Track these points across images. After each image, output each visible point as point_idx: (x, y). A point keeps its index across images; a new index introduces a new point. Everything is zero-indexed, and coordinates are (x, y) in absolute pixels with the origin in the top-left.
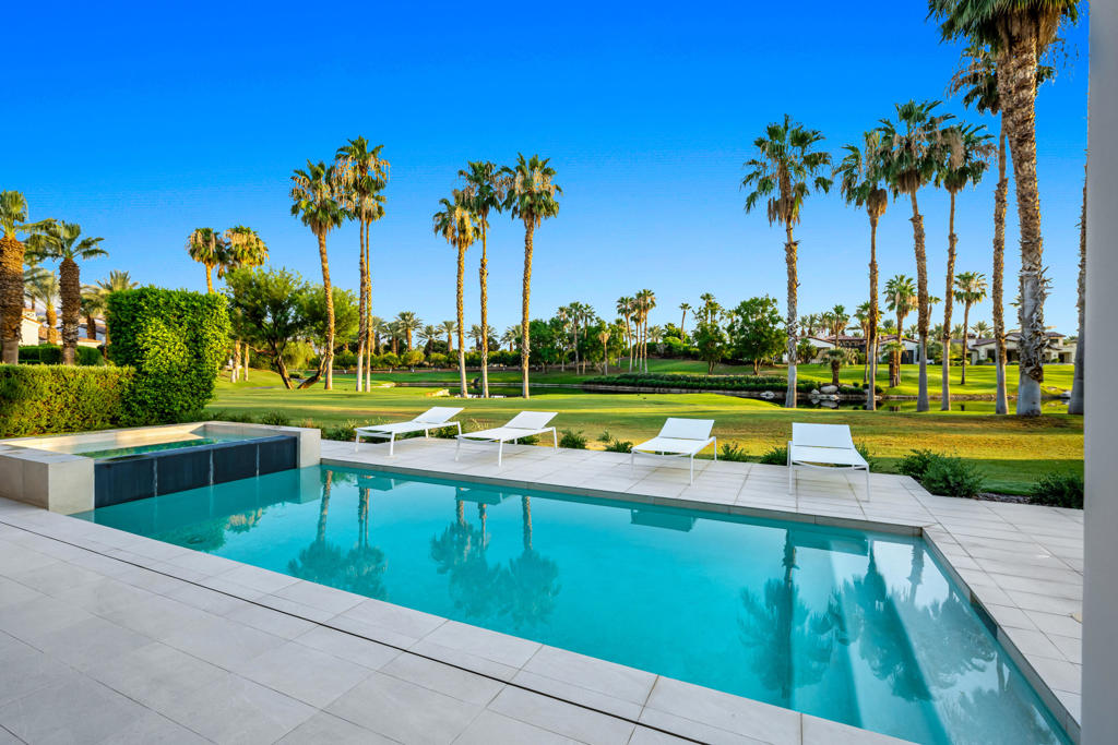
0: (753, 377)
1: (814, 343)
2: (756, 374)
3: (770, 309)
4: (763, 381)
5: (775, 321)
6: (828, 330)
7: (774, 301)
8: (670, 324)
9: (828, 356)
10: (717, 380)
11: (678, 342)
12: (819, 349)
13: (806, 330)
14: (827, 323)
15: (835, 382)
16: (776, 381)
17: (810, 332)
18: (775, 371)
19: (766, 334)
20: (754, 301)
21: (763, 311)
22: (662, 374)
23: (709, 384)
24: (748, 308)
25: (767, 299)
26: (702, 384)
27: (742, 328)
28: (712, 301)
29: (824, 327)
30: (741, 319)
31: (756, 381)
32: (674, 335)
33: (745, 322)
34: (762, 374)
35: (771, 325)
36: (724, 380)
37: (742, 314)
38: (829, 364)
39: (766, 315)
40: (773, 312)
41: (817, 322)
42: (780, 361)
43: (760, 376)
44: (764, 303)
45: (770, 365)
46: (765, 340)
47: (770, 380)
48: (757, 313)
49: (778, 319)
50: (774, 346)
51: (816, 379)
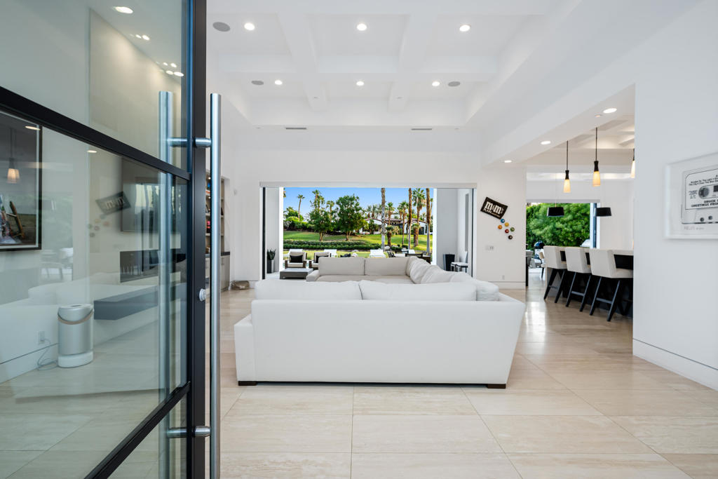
1: (377, 222)
2: (347, 240)
3: (355, 202)
4: (353, 244)
5: (357, 210)
7: (358, 198)
8: (290, 208)
10: (327, 244)
11: (297, 220)
12: (379, 226)
13: (371, 214)
15: (389, 244)
16: (359, 244)
17: (373, 215)
18: (357, 238)
19: (353, 217)
20: (346, 198)
21: (352, 204)
22: (292, 240)
23: (322, 246)
24: (344, 201)
25: (354, 197)
26: (318, 246)
27: (340, 213)
28: (319, 195)
30: (339, 208)
31: (349, 244)
32: (294, 215)
33: (342, 210)
34: (351, 240)
35: (355, 212)
36: (331, 244)
37: (340, 205)
38: (386, 235)
39: (353, 206)
40: (357, 205)
41: (377, 210)
42: (359, 233)
43: (349, 241)
44: (352, 199)
45: (353, 235)
46: (352, 220)
47: (356, 244)
48: (348, 204)
49: (360, 209)
50: (357, 224)
51: (380, 243)
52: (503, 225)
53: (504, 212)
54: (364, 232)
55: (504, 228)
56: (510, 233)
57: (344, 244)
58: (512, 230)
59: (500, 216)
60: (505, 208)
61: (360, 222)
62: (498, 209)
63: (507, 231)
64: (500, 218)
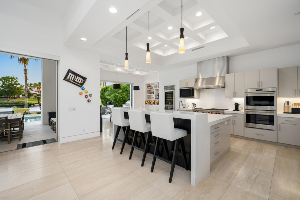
0: (8, 102)
1: (31, 92)
2: (9, 101)
3: (15, 80)
4: (12, 103)
5: (17, 85)
6: (36, 88)
7: (17, 78)
9: (36, 96)
12: (33, 94)
13: (29, 88)
14: (36, 86)
15: (39, 103)
16: (18, 103)
17: (30, 88)
18: (17, 100)
19: (13, 88)
20: (8, 77)
25: (14, 77)
27: (2, 85)
29: (35, 87)
31: (9, 103)
33: (4, 83)
34: (11, 101)
35: (15, 85)
37: (2, 81)
38: (37, 98)
39: (13, 82)
40: (16, 82)
41: (32, 85)
42: (19, 97)
43: (10, 102)
44: (12, 78)
45: (15, 98)
46: (12, 90)
47: (15, 103)
48: (9, 81)
49: (19, 84)
50: (16, 92)
51: (33, 102)
52: (83, 92)
53: (84, 82)
54: (23, 97)
55: (84, 94)
56: (89, 98)
57: (5, 103)
58: (91, 95)
59: (81, 85)
60: (84, 79)
61: (19, 91)
62: (79, 80)
63: (86, 97)
64: (81, 87)
